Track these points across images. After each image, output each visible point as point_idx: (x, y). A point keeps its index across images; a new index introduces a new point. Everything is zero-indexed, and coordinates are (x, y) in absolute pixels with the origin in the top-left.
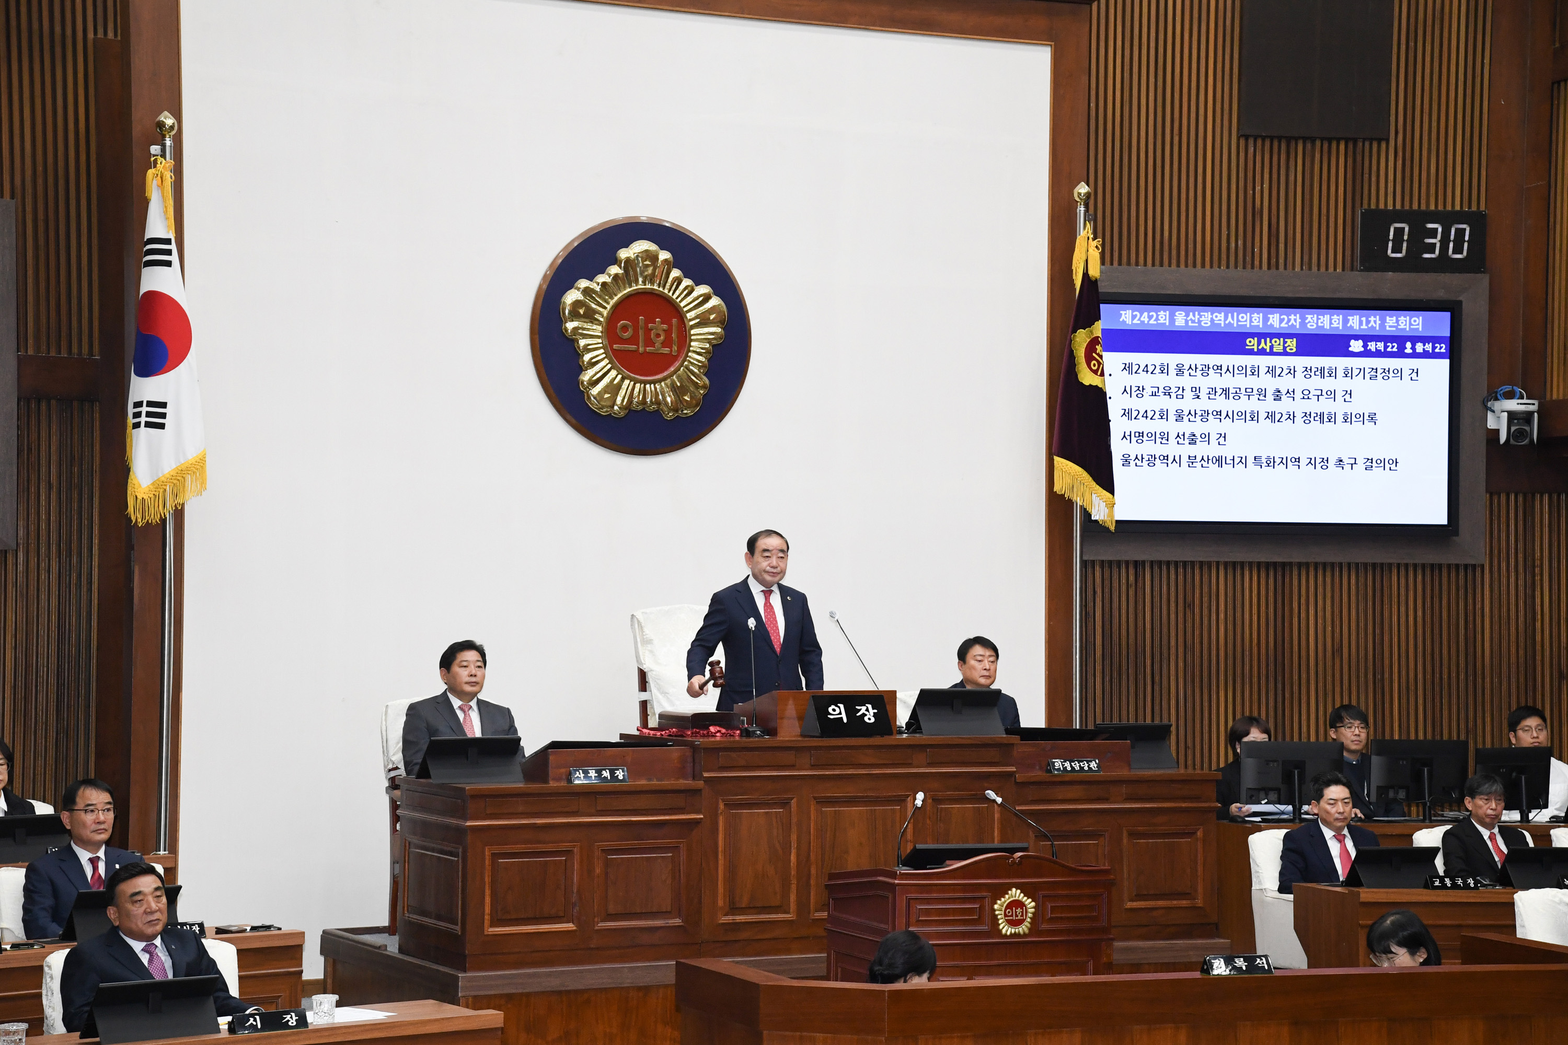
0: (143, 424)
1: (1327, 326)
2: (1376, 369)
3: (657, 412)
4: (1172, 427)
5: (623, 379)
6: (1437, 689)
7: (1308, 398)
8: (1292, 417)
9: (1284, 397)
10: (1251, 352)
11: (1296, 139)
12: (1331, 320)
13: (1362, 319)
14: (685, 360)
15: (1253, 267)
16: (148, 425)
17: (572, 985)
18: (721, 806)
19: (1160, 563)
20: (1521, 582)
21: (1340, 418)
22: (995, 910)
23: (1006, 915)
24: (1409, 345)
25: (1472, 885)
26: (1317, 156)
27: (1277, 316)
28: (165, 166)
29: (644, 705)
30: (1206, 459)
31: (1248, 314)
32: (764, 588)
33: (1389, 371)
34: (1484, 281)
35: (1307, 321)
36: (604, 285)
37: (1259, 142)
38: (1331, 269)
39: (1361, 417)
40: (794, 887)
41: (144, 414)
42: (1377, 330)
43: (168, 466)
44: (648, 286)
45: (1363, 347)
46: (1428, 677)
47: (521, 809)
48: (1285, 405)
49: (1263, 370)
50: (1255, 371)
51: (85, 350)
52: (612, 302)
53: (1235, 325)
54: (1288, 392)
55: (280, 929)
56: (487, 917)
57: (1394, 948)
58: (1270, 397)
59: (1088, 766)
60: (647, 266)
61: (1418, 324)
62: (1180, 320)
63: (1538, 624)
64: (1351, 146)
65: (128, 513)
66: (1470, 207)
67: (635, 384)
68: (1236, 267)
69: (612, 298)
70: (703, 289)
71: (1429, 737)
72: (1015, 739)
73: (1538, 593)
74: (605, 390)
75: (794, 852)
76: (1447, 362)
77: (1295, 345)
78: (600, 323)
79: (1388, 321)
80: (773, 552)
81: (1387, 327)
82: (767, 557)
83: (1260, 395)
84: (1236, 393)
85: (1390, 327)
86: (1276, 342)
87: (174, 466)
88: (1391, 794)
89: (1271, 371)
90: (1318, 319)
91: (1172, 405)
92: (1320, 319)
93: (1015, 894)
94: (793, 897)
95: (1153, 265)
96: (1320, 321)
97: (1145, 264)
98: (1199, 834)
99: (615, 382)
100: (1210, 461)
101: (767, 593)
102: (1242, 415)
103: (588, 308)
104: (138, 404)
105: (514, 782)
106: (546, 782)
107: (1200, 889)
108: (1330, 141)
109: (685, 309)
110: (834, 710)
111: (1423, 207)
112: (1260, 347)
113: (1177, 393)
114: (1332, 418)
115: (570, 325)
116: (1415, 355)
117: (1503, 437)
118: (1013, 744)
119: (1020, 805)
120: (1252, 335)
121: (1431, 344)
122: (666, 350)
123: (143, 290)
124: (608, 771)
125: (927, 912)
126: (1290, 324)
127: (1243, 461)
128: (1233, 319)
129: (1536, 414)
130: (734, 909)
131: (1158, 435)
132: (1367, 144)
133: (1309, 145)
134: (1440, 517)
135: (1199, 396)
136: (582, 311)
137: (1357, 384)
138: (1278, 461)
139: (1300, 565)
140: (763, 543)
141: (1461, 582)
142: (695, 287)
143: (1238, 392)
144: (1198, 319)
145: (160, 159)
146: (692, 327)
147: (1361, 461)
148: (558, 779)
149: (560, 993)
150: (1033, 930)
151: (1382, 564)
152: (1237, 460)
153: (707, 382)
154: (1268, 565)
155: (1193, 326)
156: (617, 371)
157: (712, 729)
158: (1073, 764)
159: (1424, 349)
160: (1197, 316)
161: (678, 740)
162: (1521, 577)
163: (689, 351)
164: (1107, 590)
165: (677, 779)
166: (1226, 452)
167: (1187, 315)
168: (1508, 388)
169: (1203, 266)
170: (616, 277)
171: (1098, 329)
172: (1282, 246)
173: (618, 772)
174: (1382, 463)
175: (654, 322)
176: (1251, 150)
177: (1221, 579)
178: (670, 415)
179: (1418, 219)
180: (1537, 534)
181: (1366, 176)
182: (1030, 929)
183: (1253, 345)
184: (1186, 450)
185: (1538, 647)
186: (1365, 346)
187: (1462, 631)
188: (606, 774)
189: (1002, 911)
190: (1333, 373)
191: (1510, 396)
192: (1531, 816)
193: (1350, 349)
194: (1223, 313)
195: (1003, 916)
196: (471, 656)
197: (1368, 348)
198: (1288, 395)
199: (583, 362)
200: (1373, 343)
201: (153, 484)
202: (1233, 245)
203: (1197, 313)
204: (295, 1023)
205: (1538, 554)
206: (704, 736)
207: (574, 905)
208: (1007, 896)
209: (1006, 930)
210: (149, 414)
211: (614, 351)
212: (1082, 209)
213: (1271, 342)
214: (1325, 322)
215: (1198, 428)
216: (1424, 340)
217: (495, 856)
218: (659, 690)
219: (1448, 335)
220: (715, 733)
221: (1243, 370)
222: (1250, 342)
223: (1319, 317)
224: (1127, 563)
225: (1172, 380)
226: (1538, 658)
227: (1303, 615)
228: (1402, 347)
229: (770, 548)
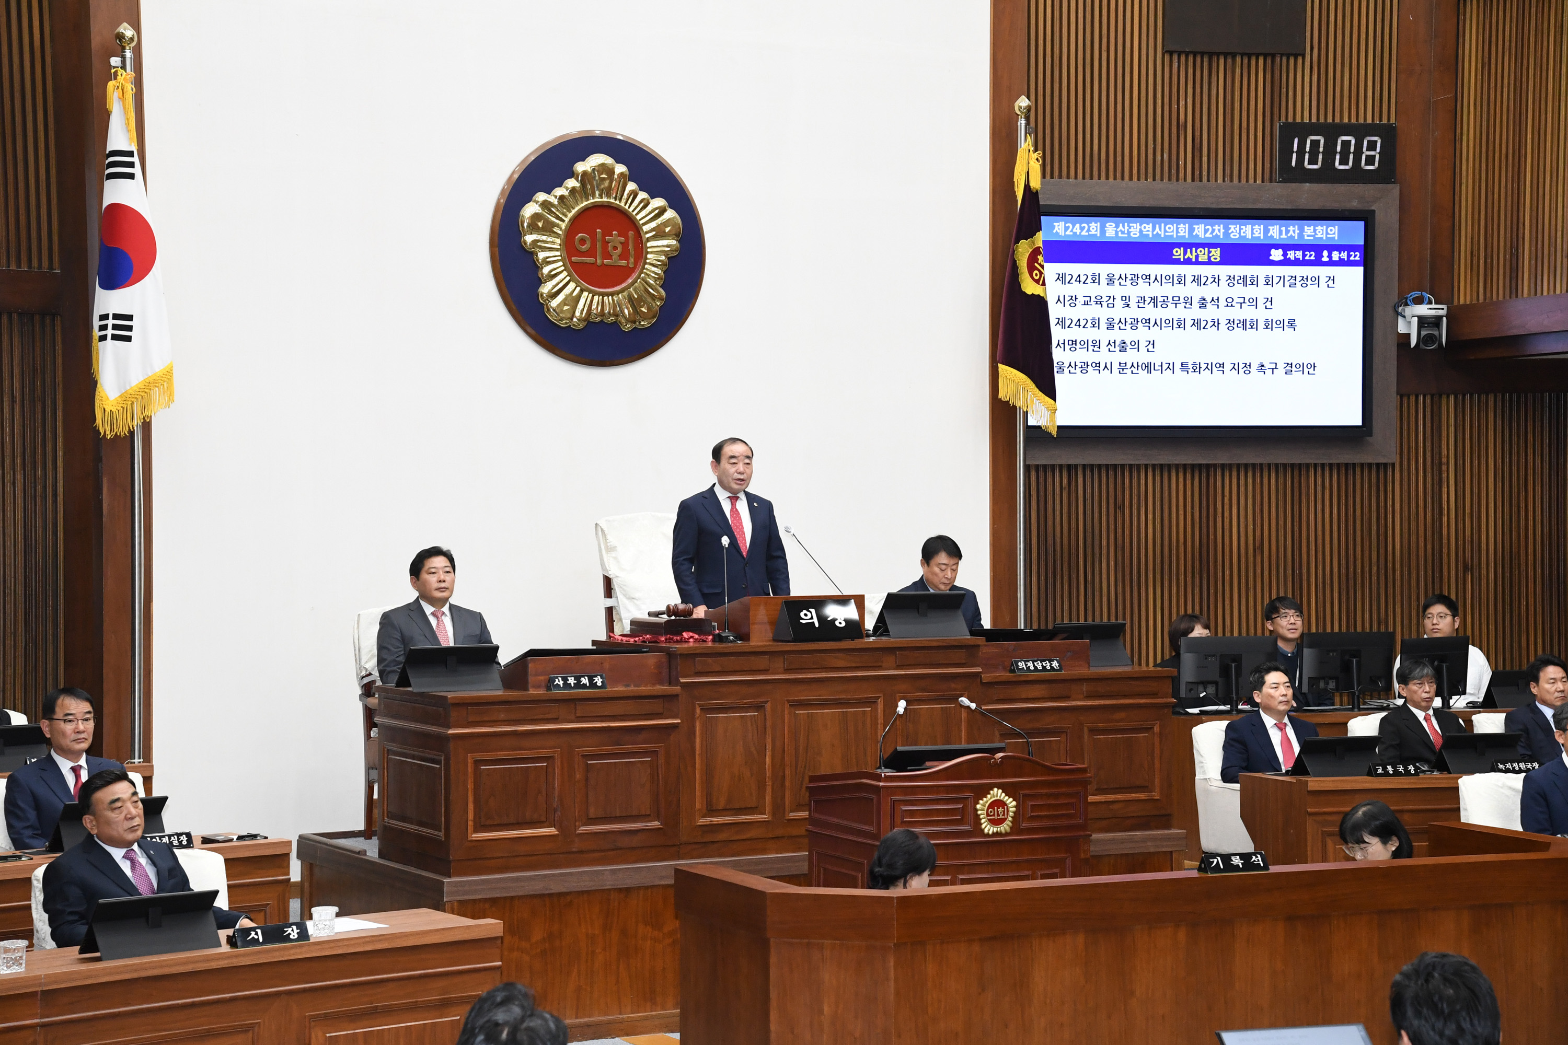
0: (109, 337)
1: (1249, 236)
2: (1295, 277)
3: (616, 324)
4: (1104, 335)
5: (582, 291)
6: (1351, 582)
7: (1232, 306)
8: (1216, 324)
9: (1209, 305)
10: (1177, 262)
11: (1218, 54)
12: (1253, 230)
13: (1282, 229)
14: (642, 272)
15: (1178, 180)
16: (115, 337)
17: (556, 888)
18: (698, 711)
19: (1092, 467)
20: (1429, 479)
21: (1261, 325)
22: (977, 810)
23: (988, 815)
24: (1325, 253)
25: (1413, 772)
26: (1238, 71)
27: (1202, 227)
28: (125, 77)
29: (610, 611)
30: (1135, 365)
31: (1175, 225)
32: (730, 495)
33: (1307, 279)
34: (1394, 190)
35: (1230, 231)
36: (562, 198)
37: (1183, 58)
38: (1251, 181)
39: (1281, 324)
40: (769, 789)
41: (110, 327)
42: (1296, 240)
43: (136, 379)
44: (605, 199)
45: (1282, 255)
46: (1343, 571)
47: (502, 716)
48: (1210, 313)
49: (1189, 279)
50: (1181, 280)
51: (45, 263)
52: (570, 215)
53: (1163, 236)
54: (1213, 300)
55: (266, 838)
56: (470, 823)
57: (1367, 838)
58: (1196, 304)
59: (1050, 666)
60: (604, 179)
61: (1334, 234)
62: (1110, 231)
63: (1445, 519)
64: (1269, 61)
65: (96, 426)
66: (1381, 120)
67: (593, 296)
68: (1162, 180)
69: (570, 212)
70: (659, 202)
71: (1344, 629)
72: (981, 640)
73: (1444, 490)
74: (564, 303)
75: (768, 753)
76: (1361, 269)
77: (1219, 255)
78: (558, 236)
79: (1306, 230)
80: (740, 458)
81: (1306, 236)
82: (734, 463)
83: (1186, 303)
84: (1164, 301)
85: (1308, 236)
86: (1201, 251)
87: (141, 379)
88: (1322, 685)
89: (1197, 280)
90: (1240, 229)
91: (1103, 313)
92: (1242, 229)
93: (997, 794)
94: (768, 798)
95: (1084, 178)
96: (1242, 231)
97: (1076, 178)
98: (1156, 729)
99: (574, 294)
100: (1140, 368)
101: (734, 499)
102: (1170, 323)
103: (547, 221)
104: (104, 317)
105: (492, 689)
106: (526, 689)
107: (1157, 781)
108: (1249, 56)
109: (641, 222)
110: (806, 615)
111: (1337, 120)
112: (1186, 257)
113: (1108, 302)
114: (1254, 325)
115: (529, 238)
116: (1331, 263)
117: (1414, 341)
118: (978, 646)
119: (986, 704)
120: (1179, 245)
121: (1346, 252)
122: (623, 263)
123: (106, 203)
124: (586, 677)
125: (912, 813)
126: (1214, 234)
127: (1171, 367)
128: (1160, 229)
129: (1444, 319)
130: (711, 811)
131: (1090, 343)
132: (1284, 59)
133: (1230, 61)
134: (1354, 418)
135: (1128, 305)
136: (540, 224)
137: (1277, 291)
138: (1204, 366)
139: (1223, 466)
140: (729, 450)
141: (1374, 480)
142: (651, 200)
143: (1166, 300)
144: (1128, 230)
145: (120, 71)
146: (648, 240)
147: (1281, 366)
148: (538, 687)
149: (541, 896)
150: (1015, 828)
151: (1300, 464)
152: (1165, 366)
153: (663, 293)
154: (1193, 466)
155: (1122, 237)
156: (576, 283)
157: (685, 635)
158: (1035, 663)
159: (1340, 257)
160: (1127, 228)
161: (653, 648)
162: (1429, 475)
163: (646, 263)
164: (1042, 493)
165: (654, 685)
166: (1154, 358)
167: (1117, 226)
168: (1417, 294)
169: (1131, 178)
170: (573, 191)
171: (1040, 239)
172: (1205, 159)
173: (596, 679)
174: (1301, 367)
175: (611, 235)
176: (1175, 65)
177: (1149, 482)
178: (628, 327)
179: (1332, 131)
180: (1444, 433)
181: (1284, 90)
182: (1011, 828)
183: (1180, 255)
184: (1117, 357)
185: (1445, 541)
186: (1285, 255)
187: (1374, 528)
188: (585, 681)
189: (984, 810)
190: (1254, 281)
191: (1419, 301)
192: (1452, 702)
193: (1271, 258)
194: (1151, 224)
195: (985, 815)
196: (439, 562)
197: (1288, 257)
198: (1213, 303)
199: (542, 274)
200: (1292, 252)
201: (121, 396)
202: (1159, 158)
203: (1126, 224)
204: (296, 936)
205: (1444, 452)
206: (677, 641)
207: (555, 810)
208: (989, 796)
209: (988, 829)
210: (115, 327)
211: (572, 263)
212: (1022, 122)
213: (1196, 252)
214: (1247, 232)
215: (1128, 335)
216: (1340, 248)
217: (477, 763)
218: (625, 595)
219: (1362, 243)
220: (688, 639)
221: (1170, 279)
222: (1177, 252)
223: (1242, 227)
224: (1061, 466)
225: (1103, 290)
226: (1445, 551)
227: (1227, 514)
228: (1319, 256)
229: (737, 454)
